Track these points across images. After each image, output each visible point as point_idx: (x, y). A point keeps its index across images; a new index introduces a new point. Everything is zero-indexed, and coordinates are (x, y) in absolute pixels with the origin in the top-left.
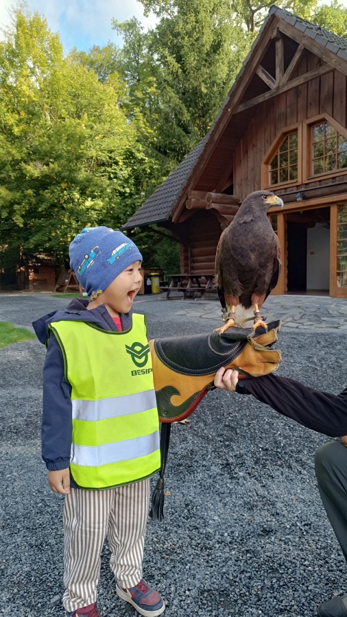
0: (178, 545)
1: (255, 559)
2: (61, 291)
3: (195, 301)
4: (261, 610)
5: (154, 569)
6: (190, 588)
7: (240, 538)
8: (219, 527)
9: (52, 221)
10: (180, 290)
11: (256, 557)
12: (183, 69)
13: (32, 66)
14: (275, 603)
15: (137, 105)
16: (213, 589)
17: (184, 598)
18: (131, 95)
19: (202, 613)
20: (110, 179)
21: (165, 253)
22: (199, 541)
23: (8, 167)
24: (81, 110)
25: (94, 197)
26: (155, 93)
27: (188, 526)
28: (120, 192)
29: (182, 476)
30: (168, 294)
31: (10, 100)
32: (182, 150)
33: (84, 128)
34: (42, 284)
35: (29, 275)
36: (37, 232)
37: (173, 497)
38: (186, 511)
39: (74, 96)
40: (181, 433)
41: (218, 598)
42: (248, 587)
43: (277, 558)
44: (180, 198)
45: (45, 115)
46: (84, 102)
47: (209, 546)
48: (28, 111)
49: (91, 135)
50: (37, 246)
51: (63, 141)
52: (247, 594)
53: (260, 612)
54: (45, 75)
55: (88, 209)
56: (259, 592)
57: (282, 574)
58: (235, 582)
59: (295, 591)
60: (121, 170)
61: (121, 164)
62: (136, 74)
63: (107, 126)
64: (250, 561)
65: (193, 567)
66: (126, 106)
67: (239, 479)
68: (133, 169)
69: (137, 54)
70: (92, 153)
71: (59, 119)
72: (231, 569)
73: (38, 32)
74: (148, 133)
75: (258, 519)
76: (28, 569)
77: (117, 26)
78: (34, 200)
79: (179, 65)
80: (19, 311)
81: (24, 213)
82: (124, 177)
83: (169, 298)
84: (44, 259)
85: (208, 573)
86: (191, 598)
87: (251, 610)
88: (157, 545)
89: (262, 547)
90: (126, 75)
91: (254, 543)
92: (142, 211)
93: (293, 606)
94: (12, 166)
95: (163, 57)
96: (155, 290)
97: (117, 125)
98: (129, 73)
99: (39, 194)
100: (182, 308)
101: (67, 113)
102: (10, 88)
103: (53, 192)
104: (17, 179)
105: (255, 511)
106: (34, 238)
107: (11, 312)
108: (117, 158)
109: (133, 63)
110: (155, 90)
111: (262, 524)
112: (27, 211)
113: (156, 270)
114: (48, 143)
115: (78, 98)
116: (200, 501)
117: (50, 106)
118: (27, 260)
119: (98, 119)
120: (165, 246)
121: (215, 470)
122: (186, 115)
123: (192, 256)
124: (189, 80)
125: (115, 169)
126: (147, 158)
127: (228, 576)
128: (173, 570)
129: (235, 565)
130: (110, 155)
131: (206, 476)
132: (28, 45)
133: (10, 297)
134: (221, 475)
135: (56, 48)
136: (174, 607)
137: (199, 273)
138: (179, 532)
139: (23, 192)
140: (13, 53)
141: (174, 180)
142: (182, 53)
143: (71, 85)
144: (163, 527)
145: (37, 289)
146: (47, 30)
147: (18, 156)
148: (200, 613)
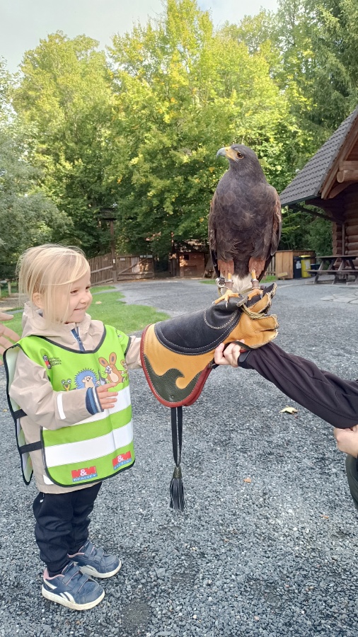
0: (241, 531)
1: (319, 559)
2: (210, 277)
3: (347, 285)
4: (304, 610)
5: (209, 548)
6: (238, 573)
7: (310, 536)
8: (291, 521)
9: (200, 207)
10: (330, 273)
11: (320, 557)
12: (342, 23)
13: (182, 50)
14: (323, 607)
15: (292, 72)
16: (261, 579)
17: (228, 581)
18: (286, 62)
19: (242, 600)
21: (318, 233)
22: (264, 531)
23: (159, 156)
24: (231, 87)
26: (311, 55)
27: (258, 514)
28: (270, 171)
29: (269, 464)
30: (317, 278)
31: (162, 88)
32: (339, 115)
33: (233, 106)
34: (192, 271)
35: (179, 262)
36: (185, 219)
37: (252, 484)
38: (261, 499)
39: (224, 74)
40: (284, 422)
41: (263, 588)
42: (299, 585)
43: (344, 563)
44: (330, 171)
45: (195, 98)
46: (234, 78)
47: (273, 537)
48: (178, 97)
49: (241, 113)
50: (186, 233)
51: (213, 123)
52: (296, 591)
53: (303, 612)
54: (194, 57)
56: (309, 593)
57: (344, 579)
58: (288, 577)
59: (350, 600)
60: (272, 146)
61: (272, 140)
62: (291, 38)
63: (256, 101)
64: (313, 560)
65: (248, 554)
66: (280, 75)
67: (330, 476)
68: (285, 144)
69: (292, 14)
70: (242, 131)
71: (208, 100)
72: (289, 563)
73: (188, 13)
74: (301, 102)
75: (337, 519)
76: (98, 527)
78: (183, 188)
79: (337, 19)
80: (165, 296)
81: (174, 200)
82: (274, 154)
83: (318, 282)
84: (194, 245)
85: (262, 562)
86: (236, 583)
87: (293, 607)
88: (221, 527)
89: (331, 549)
90: (281, 41)
91: (324, 543)
92: (289, 189)
93: (342, 614)
94: (163, 154)
96: (305, 274)
97: (269, 97)
98: (284, 38)
99: (188, 180)
100: (330, 293)
101: (216, 93)
102: (162, 76)
103: (201, 177)
104: (168, 167)
105: (337, 511)
106: (183, 225)
107: (157, 297)
108: (268, 135)
109: (288, 26)
110: (311, 52)
111: (339, 525)
112: (176, 198)
113: (308, 252)
114: (197, 127)
115: (227, 75)
116: (279, 492)
117: (200, 88)
118: (179, 246)
119: (248, 94)
120: (319, 226)
121: (307, 462)
122: (345, 74)
123: (346, 235)
124: (348, 34)
125: (265, 147)
126: (300, 131)
127: (282, 570)
128: (228, 553)
129: (294, 561)
130: (260, 132)
131: (295, 468)
132: (178, 30)
133: (161, 284)
134: (312, 468)
135: (206, 26)
136: (215, 587)
137: (354, 253)
138: (247, 518)
139: (173, 180)
140: (165, 40)
141: (327, 151)
142: (341, 5)
143: (220, 63)
144: (232, 511)
145: (187, 275)
146: (197, 9)
147: (168, 143)
148: (239, 599)
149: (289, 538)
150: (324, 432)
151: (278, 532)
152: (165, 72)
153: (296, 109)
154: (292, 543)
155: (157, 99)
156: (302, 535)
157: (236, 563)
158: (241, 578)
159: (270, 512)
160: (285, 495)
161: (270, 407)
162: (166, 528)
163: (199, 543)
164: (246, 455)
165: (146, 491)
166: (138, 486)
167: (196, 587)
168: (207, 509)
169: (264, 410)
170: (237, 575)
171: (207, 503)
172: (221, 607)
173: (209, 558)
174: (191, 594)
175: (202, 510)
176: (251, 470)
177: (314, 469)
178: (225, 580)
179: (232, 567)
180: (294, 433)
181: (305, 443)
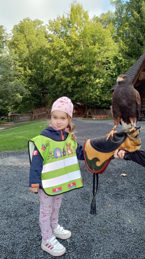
2: (86, 118)
3: (142, 122)
5: (96, 237)
7: (139, 233)
8: (130, 225)
9: (82, 89)
12: (141, 17)
13: (76, 26)
15: (120, 36)
16: (120, 253)
17: (106, 253)
18: (118, 32)
20: (107, 69)
22: (119, 230)
23: (66, 68)
24: (96, 41)
25: (100, 78)
27: (116, 222)
28: (111, 75)
29: (118, 199)
31: (68, 41)
32: (139, 54)
33: (97, 49)
34: (78, 115)
36: (76, 94)
38: (116, 215)
39: (93, 36)
40: (122, 180)
41: (121, 257)
42: (137, 256)
44: (136, 76)
45: (81, 46)
46: (97, 38)
47: (123, 233)
48: (75, 45)
49: (99, 52)
50: (76, 100)
51: (88, 55)
54: (81, 29)
55: (97, 83)
58: (132, 252)
60: (112, 65)
61: (112, 63)
62: (120, 23)
63: (106, 47)
65: (113, 241)
66: (115, 37)
68: (117, 64)
69: (121, 13)
70: (100, 59)
71: (86, 46)
73: (79, 12)
74: (124, 48)
77: (112, 3)
78: (76, 81)
79: (139, 15)
82: (113, 68)
84: (79, 105)
85: (120, 245)
86: (109, 254)
88: (100, 228)
90: (116, 24)
94: (68, 68)
95: (132, 12)
97: (111, 46)
98: (117, 22)
99: (78, 78)
101: (89, 44)
102: (68, 36)
103: (83, 77)
104: (70, 73)
106: (75, 97)
108: (110, 61)
109: (119, 18)
110: (128, 28)
112: (73, 85)
114: (82, 57)
115: (94, 37)
116: (124, 212)
117: (83, 42)
119: (103, 45)
121: (134, 199)
122: (142, 37)
124: (144, 21)
125: (109, 65)
126: (123, 59)
127: (129, 249)
129: (134, 244)
130: (107, 59)
131: (129, 201)
132: (75, 18)
135: (86, 17)
138: (111, 224)
139: (72, 78)
140: (70, 22)
141: (134, 68)
142: (141, 9)
143: (92, 32)
144: (104, 220)
145: (76, 117)
146: (83, 10)
147: (70, 64)
149: (130, 233)
150: (140, 185)
151: (125, 230)
152: (69, 35)
154: (132, 236)
155: (66, 45)
156: (136, 232)
157: (108, 245)
158: (111, 252)
159: (121, 221)
160: (126, 213)
161: (116, 173)
162: (76, 227)
163: (91, 235)
165: (66, 210)
168: (93, 219)
169: (113, 175)
170: (109, 250)
173: (96, 242)
175: (91, 219)
176: (111, 201)
177: (138, 202)
178: (104, 253)
179: (107, 247)
180: (127, 185)
181: (132, 190)
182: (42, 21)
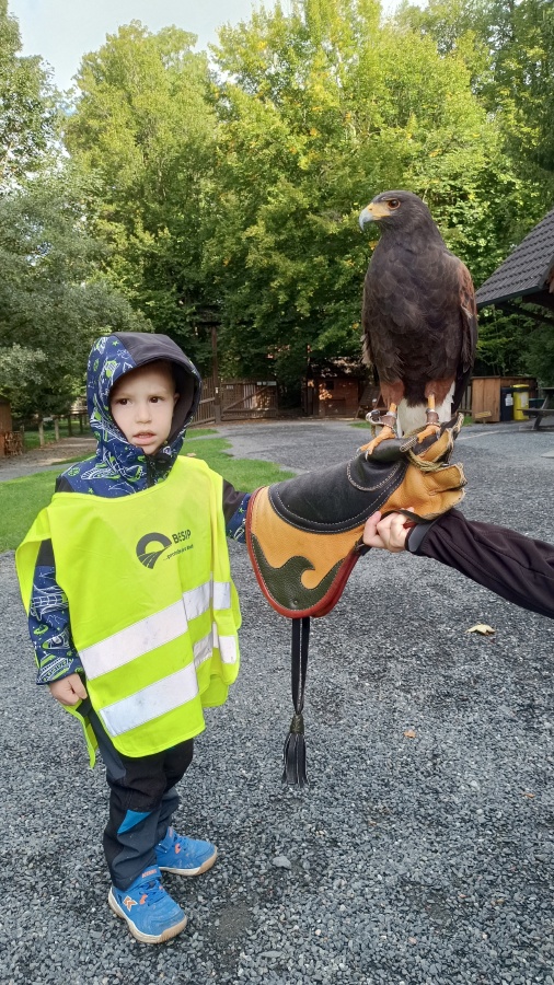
1: (514, 858)
7: (502, 822)
8: (474, 798)
9: (354, 305)
11: (517, 855)
13: (331, 48)
14: (517, 930)
16: (423, 883)
17: (372, 883)
18: (498, 67)
20: (452, 225)
24: (408, 109)
26: (541, 55)
27: (424, 786)
28: (468, 247)
30: (538, 422)
31: (297, 113)
33: (411, 141)
34: (339, 407)
35: (319, 394)
36: (330, 324)
37: (417, 740)
39: (397, 88)
41: (424, 897)
42: (481, 896)
45: (349, 129)
46: (412, 94)
47: (444, 822)
48: (322, 126)
49: (422, 152)
52: (476, 904)
54: (350, 61)
56: (497, 908)
58: (464, 882)
60: (471, 207)
61: (471, 197)
62: (509, 27)
63: (449, 132)
64: (505, 860)
65: (405, 845)
66: (489, 89)
67: (540, 733)
68: (493, 203)
70: (423, 183)
71: (371, 131)
72: (467, 861)
75: (547, 800)
78: (327, 274)
80: (294, 447)
81: (311, 294)
82: (475, 220)
83: (539, 428)
84: (343, 367)
85: (425, 859)
86: (383, 886)
97: (468, 126)
98: (497, 27)
99: (336, 263)
101: (383, 119)
102: (296, 94)
103: (356, 257)
104: (303, 240)
106: (326, 334)
107: (282, 448)
108: (465, 187)
109: (504, 7)
110: (541, 51)
112: (316, 290)
113: (525, 378)
114: (350, 177)
115: (402, 90)
117: (357, 112)
118: (319, 368)
120: (544, 337)
125: (461, 208)
126: (519, 182)
130: (452, 183)
132: (324, 17)
133: (288, 427)
134: (512, 720)
135: (369, 10)
138: (406, 792)
139: (311, 261)
140: (303, 35)
143: (392, 70)
144: (383, 780)
145: (330, 415)
147: (304, 201)
148: (386, 911)
149: (470, 824)
150: (534, 665)
151: (452, 814)
152: (302, 87)
153: (513, 146)
154: (474, 832)
155: (288, 130)
156: (491, 820)
157: (385, 857)
158: (392, 880)
159: (441, 784)
160: (466, 759)
161: (451, 623)
162: (280, 800)
163: (330, 825)
164: (409, 696)
165: (253, 744)
166: (240, 735)
167: (322, 889)
168: (345, 775)
169: (442, 628)
170: (385, 875)
171: (344, 765)
172: (358, 920)
173: (344, 848)
174: (314, 899)
175: (336, 775)
176: (415, 719)
177: (515, 721)
178: (367, 882)
179: (378, 863)
180: (487, 664)
181: (503, 680)
182: (191, 34)
